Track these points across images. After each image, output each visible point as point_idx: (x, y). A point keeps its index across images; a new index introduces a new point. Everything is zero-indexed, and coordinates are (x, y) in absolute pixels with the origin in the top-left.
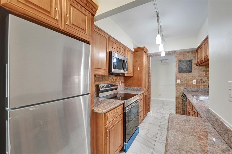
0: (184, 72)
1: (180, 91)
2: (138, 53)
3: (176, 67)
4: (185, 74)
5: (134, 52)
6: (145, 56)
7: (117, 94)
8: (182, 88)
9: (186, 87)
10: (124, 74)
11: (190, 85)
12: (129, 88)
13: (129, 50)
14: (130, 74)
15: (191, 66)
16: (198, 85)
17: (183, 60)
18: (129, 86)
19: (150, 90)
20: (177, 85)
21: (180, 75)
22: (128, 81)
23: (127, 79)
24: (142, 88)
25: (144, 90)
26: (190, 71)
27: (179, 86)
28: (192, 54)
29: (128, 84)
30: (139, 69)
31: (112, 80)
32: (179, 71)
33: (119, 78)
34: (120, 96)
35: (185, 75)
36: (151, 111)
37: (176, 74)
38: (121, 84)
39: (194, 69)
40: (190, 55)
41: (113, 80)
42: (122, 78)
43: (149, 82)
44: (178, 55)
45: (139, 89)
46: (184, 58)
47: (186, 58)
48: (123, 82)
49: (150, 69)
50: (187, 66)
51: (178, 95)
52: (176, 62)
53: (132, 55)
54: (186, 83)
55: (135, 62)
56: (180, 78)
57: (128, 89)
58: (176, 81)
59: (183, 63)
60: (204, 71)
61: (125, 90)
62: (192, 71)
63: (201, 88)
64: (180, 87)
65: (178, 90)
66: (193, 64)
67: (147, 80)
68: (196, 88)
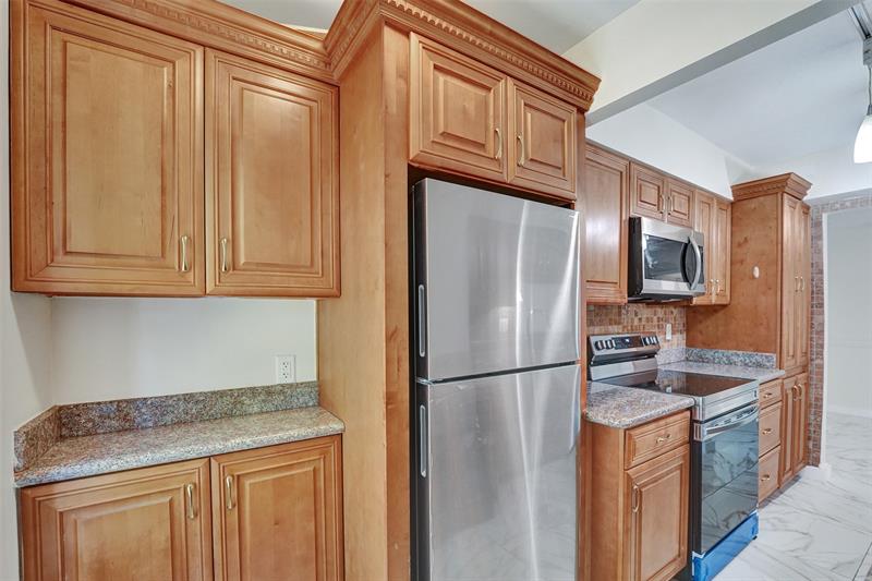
2: (753, 204)
5: (732, 203)
6: (792, 213)
7: (655, 373)
10: (689, 298)
12: (709, 354)
13: (711, 199)
14: (714, 295)
18: (708, 345)
19: (821, 367)
22: (701, 327)
23: (700, 317)
24: (774, 357)
25: (788, 363)
29: (700, 337)
30: (757, 274)
31: (632, 319)
33: (660, 312)
34: (666, 383)
38: (669, 337)
41: (640, 319)
42: (675, 311)
43: (814, 330)
45: (758, 357)
48: (681, 328)
53: (726, 217)
55: (737, 245)
57: (702, 360)
61: (687, 359)
67: (802, 323)
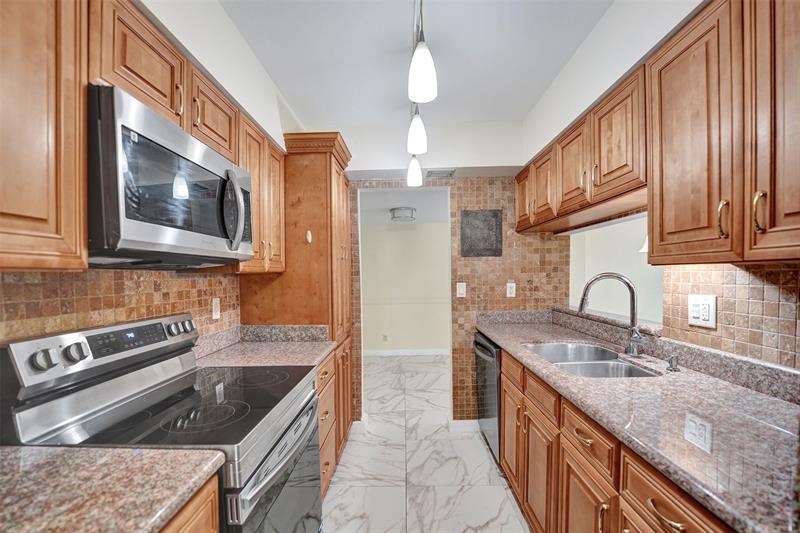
0: (479, 254)
1: (468, 326)
2: (305, 161)
3: (453, 234)
4: (480, 263)
5: (285, 156)
6: (338, 179)
7: (192, 375)
8: (474, 314)
9: (485, 309)
10: (234, 263)
11: (498, 302)
12: (266, 331)
13: (261, 138)
14: (267, 259)
15: (501, 234)
16: (521, 301)
17: (477, 208)
18: (265, 320)
19: (359, 329)
20: (457, 304)
21: (466, 266)
22: (256, 299)
23: (255, 288)
24: (327, 327)
25: (339, 332)
26: (497, 253)
27: (461, 307)
28: (504, 189)
29: (255, 311)
30: (310, 239)
31: (150, 297)
32: (462, 250)
33: (202, 283)
34: (215, 379)
35: (482, 264)
36: (364, 416)
37: (454, 261)
38: (216, 315)
39: (510, 246)
40: (496, 191)
41: (166, 295)
42: (225, 281)
43: (354, 295)
44: (459, 188)
45: (314, 330)
46: (478, 202)
47: (485, 201)
48: (234, 301)
49: (357, 243)
50: (486, 231)
51: (460, 339)
52: (453, 215)
53: (278, 167)
54: (486, 295)
55: (291, 204)
56: (467, 277)
57: (259, 339)
58: (454, 289)
59: (478, 222)
60: (536, 251)
61: (243, 340)
62: (504, 253)
63: (528, 310)
64: (467, 309)
65: (461, 320)
66: (505, 227)
67: (346, 292)
68: (514, 311)
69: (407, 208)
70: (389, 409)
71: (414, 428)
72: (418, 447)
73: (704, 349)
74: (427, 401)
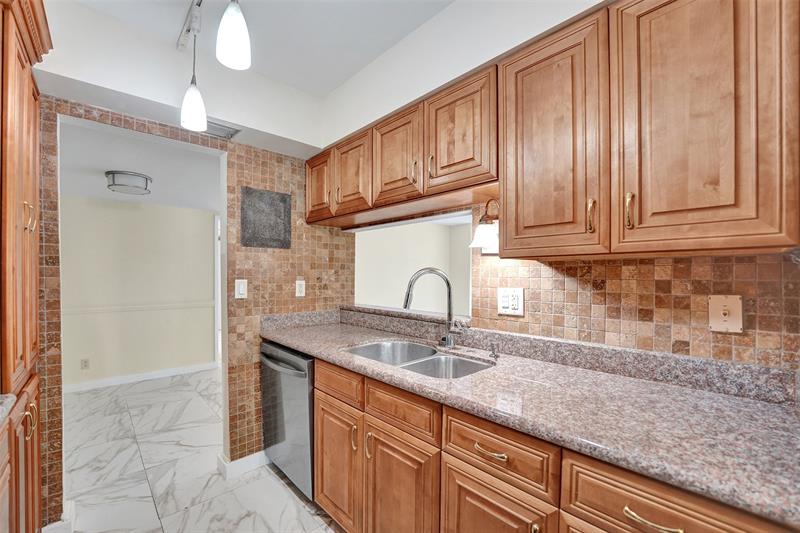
0: (264, 244)
1: (249, 336)
3: (231, 215)
4: (266, 255)
8: (257, 318)
9: (271, 311)
11: (286, 303)
15: (290, 223)
16: (310, 301)
17: (260, 188)
20: (233, 307)
21: (247, 258)
26: (285, 244)
27: (241, 312)
28: (294, 171)
32: (243, 238)
35: (266, 257)
37: (230, 249)
39: (300, 237)
40: (284, 171)
44: (239, 157)
46: (264, 180)
47: (272, 181)
50: (273, 218)
51: (238, 353)
52: (231, 190)
54: (272, 295)
56: (249, 272)
58: (230, 287)
59: (262, 204)
60: (326, 246)
62: (293, 245)
63: (318, 310)
64: (249, 313)
65: (241, 329)
66: (294, 216)
68: (303, 313)
69: (139, 175)
70: (114, 476)
71: (169, 493)
72: (185, 522)
73: (515, 334)
74: (178, 444)
